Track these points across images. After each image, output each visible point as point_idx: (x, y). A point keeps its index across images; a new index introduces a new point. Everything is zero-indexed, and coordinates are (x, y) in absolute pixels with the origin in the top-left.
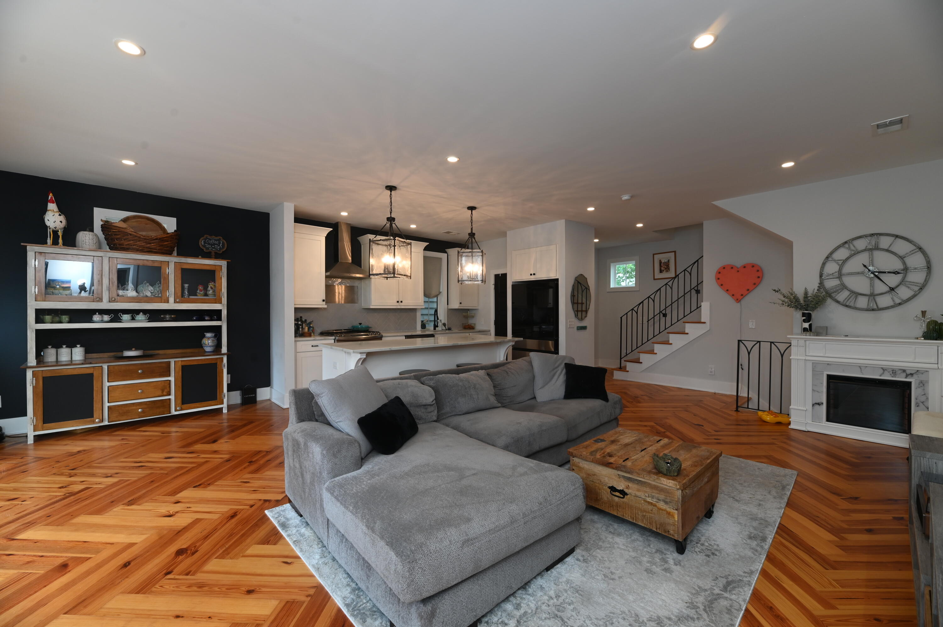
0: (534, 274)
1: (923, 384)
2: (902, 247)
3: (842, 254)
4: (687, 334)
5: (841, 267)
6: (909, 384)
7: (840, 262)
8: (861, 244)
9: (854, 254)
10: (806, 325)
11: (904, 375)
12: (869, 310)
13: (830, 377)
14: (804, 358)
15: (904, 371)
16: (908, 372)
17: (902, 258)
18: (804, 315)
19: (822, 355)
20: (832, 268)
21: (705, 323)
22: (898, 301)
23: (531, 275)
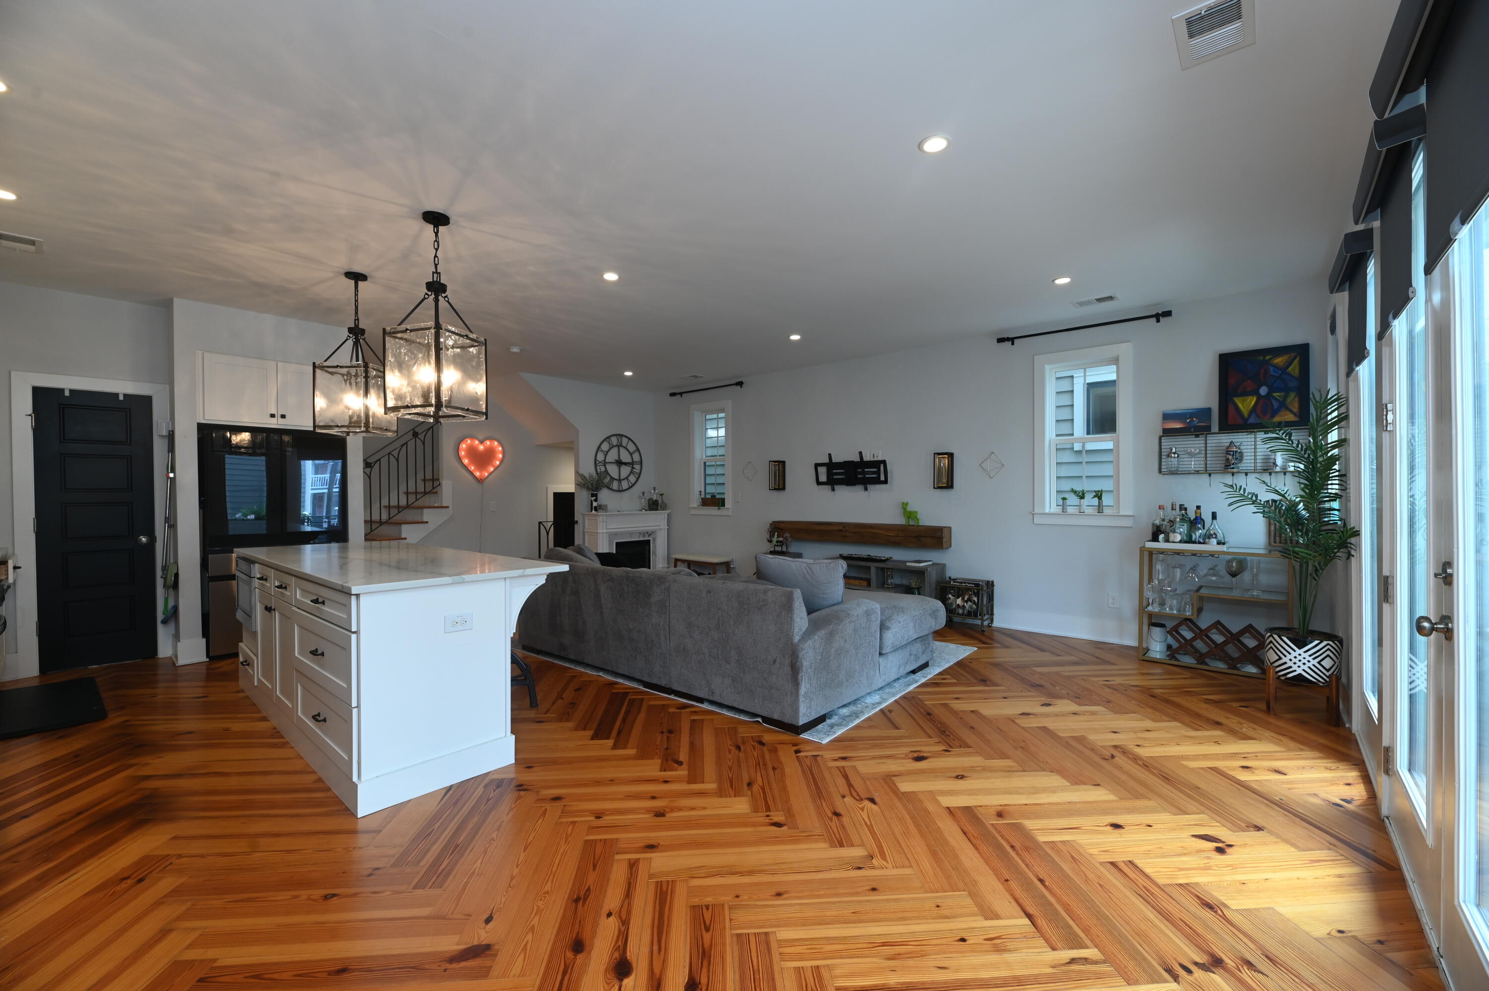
0: (283, 416)
1: (654, 540)
2: (631, 448)
3: (605, 446)
4: (427, 522)
5: (606, 455)
6: (649, 540)
7: (605, 453)
8: (614, 440)
9: (612, 448)
10: (595, 504)
11: (647, 536)
12: (619, 491)
13: (617, 543)
14: (606, 531)
15: (647, 533)
16: (649, 533)
17: (631, 454)
18: (592, 495)
19: (615, 527)
20: (600, 457)
21: (448, 507)
22: (630, 485)
23: (273, 416)
